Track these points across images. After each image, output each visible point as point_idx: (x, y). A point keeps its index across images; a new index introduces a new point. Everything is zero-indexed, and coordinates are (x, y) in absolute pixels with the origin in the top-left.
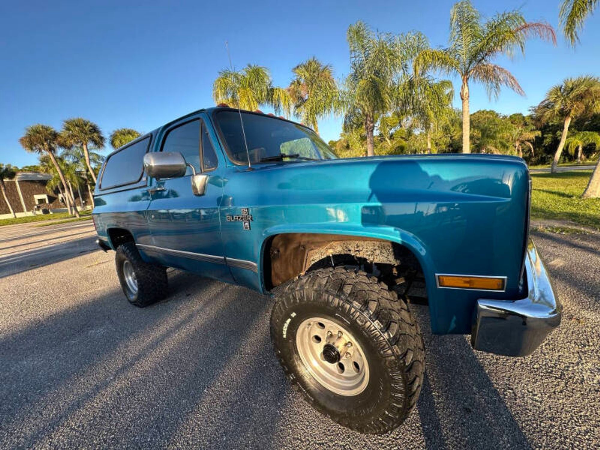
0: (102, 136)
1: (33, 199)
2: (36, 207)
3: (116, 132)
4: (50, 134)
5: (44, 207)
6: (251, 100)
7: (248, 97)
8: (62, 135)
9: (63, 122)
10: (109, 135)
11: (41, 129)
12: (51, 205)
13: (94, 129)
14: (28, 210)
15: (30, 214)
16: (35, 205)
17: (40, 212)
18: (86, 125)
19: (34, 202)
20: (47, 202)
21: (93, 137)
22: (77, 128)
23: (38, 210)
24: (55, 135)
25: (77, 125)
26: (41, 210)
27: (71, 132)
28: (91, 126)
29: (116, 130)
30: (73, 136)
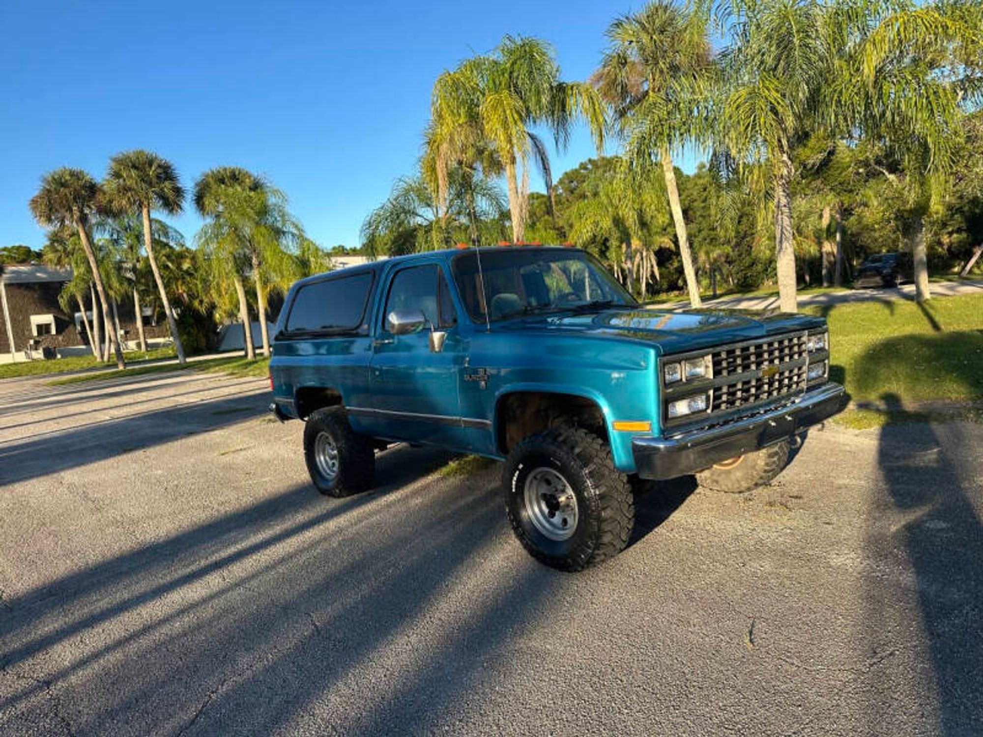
0: (180, 185)
1: (29, 323)
2: (32, 342)
3: (207, 176)
4: (84, 187)
5: (46, 343)
6: (510, 119)
7: (505, 111)
8: (105, 188)
9: (110, 161)
10: (193, 184)
11: (68, 178)
12: (60, 338)
13: (166, 173)
14: (18, 350)
15: (20, 357)
16: (31, 337)
17: (39, 355)
18: (151, 165)
19: (31, 330)
20: (53, 331)
21: (162, 189)
22: (133, 173)
23: (36, 349)
24: (92, 189)
25: (134, 167)
26: (41, 351)
27: (121, 181)
28: (159, 166)
29: (208, 171)
30: (126, 189)
